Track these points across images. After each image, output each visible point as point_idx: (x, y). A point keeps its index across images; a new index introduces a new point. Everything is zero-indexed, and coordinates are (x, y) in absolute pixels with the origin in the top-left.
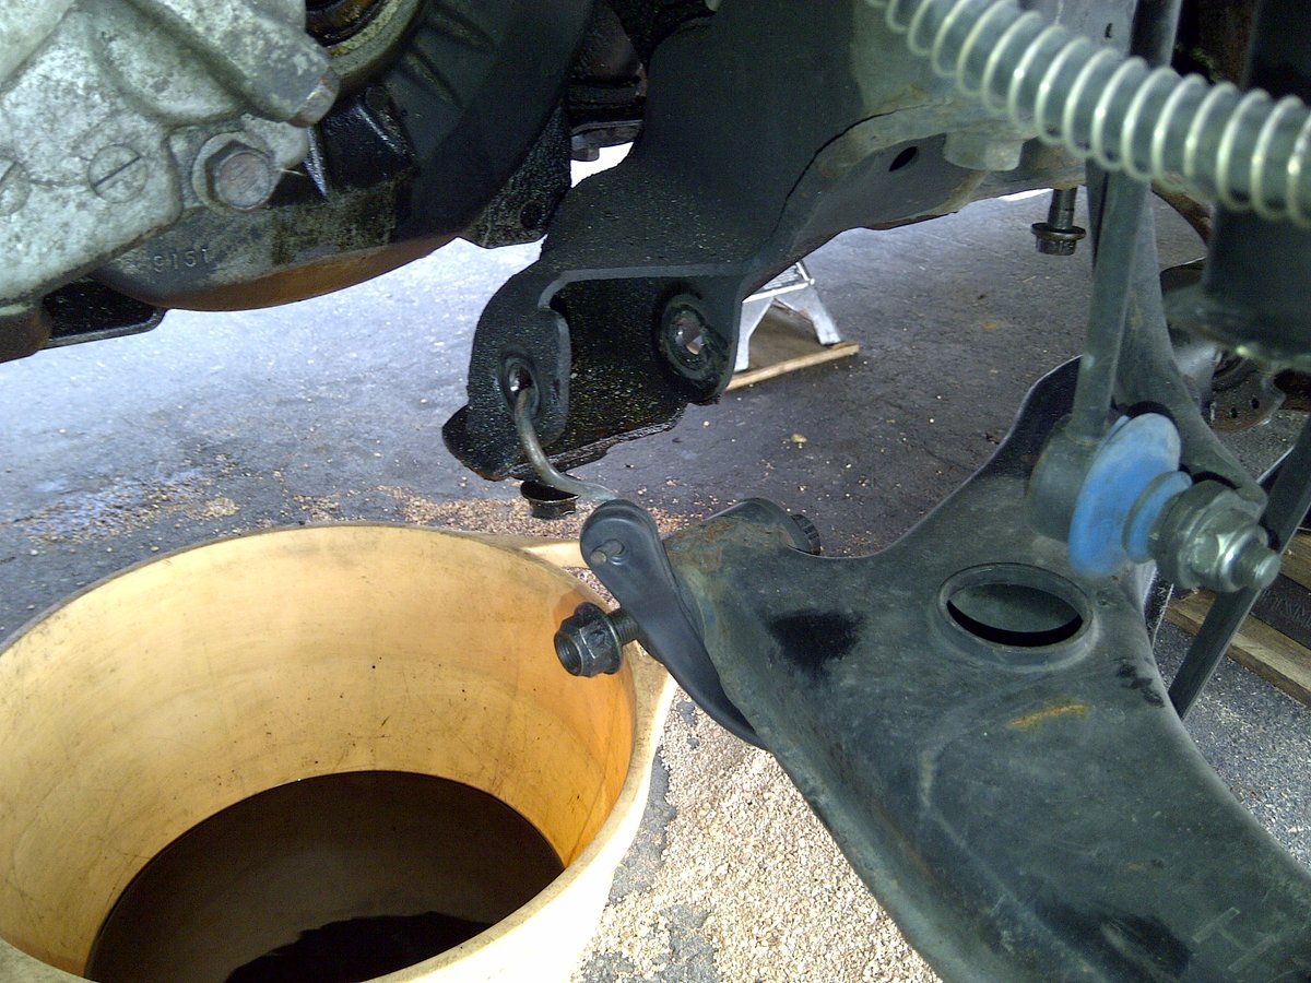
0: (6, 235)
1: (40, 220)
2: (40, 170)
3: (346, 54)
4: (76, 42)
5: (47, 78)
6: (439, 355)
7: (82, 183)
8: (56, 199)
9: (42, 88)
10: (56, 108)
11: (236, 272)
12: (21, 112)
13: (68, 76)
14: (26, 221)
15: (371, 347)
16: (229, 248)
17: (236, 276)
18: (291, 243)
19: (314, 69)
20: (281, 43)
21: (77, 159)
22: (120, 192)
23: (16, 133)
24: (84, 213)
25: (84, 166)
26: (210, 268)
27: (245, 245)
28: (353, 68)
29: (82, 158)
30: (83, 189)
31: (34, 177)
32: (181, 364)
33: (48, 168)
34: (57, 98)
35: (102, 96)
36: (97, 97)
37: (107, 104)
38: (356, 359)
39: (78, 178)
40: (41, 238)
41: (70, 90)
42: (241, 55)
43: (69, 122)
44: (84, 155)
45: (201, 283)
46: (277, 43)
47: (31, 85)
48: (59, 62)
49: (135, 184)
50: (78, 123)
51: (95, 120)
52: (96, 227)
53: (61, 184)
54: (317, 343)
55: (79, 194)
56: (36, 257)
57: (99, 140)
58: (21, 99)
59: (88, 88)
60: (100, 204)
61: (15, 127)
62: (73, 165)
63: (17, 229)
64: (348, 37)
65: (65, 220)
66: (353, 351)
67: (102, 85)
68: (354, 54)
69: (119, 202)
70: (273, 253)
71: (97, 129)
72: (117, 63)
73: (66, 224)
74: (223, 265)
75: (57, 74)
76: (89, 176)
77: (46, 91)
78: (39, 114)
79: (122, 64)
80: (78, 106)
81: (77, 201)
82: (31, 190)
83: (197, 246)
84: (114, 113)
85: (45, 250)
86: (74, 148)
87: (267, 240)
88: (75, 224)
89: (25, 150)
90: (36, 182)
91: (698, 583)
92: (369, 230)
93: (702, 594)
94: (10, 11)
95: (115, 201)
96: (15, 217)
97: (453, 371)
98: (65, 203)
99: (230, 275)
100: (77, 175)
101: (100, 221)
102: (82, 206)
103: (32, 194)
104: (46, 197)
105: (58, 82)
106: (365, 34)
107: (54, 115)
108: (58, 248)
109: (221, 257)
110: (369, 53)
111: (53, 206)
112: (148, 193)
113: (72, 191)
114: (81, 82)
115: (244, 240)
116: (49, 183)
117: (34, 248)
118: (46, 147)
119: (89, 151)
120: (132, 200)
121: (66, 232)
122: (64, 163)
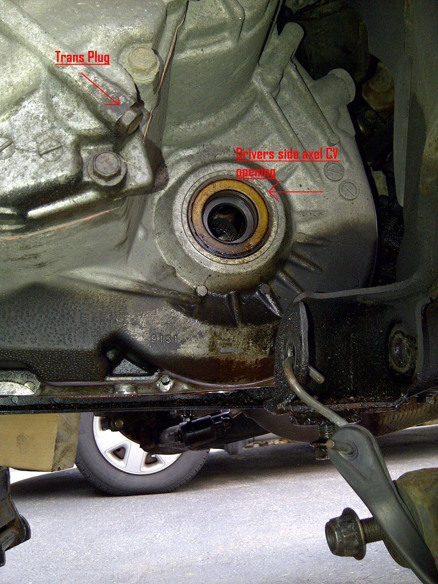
0: (2, 168)
1: (16, 163)
2: (19, 145)
3: (247, 263)
4: (42, 101)
5: (28, 112)
6: (396, 574)
7: (35, 152)
8: (24, 156)
9: (26, 116)
10: (30, 123)
11: (190, 350)
12: (17, 123)
13: (37, 113)
14: (10, 163)
15: (362, 570)
16: (188, 338)
17: (190, 352)
18: (219, 343)
19: (128, 102)
20: (114, 91)
21: (35, 143)
22: (50, 157)
23: (13, 130)
24: (34, 164)
25: (37, 146)
26: (177, 346)
27: (196, 339)
28: (250, 269)
29: (37, 143)
30: (36, 154)
31: (17, 147)
32: (270, 573)
33: (23, 145)
34: (31, 120)
35: (49, 121)
36: (47, 121)
37: (50, 124)
38: (353, 574)
39: (34, 150)
40: (15, 171)
41: (37, 117)
42: (96, 94)
43: (34, 129)
44: (38, 141)
45: (173, 352)
46: (112, 91)
47: (22, 114)
48: (34, 107)
49: (57, 155)
50: (38, 129)
51: (45, 129)
52: (39, 170)
53: (27, 151)
54: (336, 567)
55: (34, 156)
56: (12, 178)
57: (46, 137)
58: (17, 119)
59: (44, 118)
60: (42, 161)
61: (13, 128)
62: (33, 145)
63: (6, 166)
64: (248, 256)
65: (26, 165)
66: (352, 571)
67: (49, 117)
68: (250, 263)
69: (49, 161)
70: (209, 346)
71: (45, 133)
72: (54, 106)
73: (26, 167)
74: (184, 346)
75: (33, 112)
76: (38, 149)
77: (27, 117)
78: (23, 125)
79: (56, 106)
80: (39, 123)
81: (32, 159)
82: (15, 152)
83: (172, 335)
84: (53, 127)
85: (16, 175)
86: (34, 139)
87: (207, 339)
88: (30, 168)
89: (16, 137)
90: (17, 149)
91: (416, 496)
92: (259, 345)
93: (419, 503)
94: (11, 75)
95: (48, 161)
96: (6, 160)
97: (402, 581)
98: (27, 159)
99: (187, 351)
100: (34, 148)
101: (40, 168)
102: (34, 160)
103: (15, 153)
104: (20, 155)
105: (33, 114)
106: (255, 255)
107: (29, 126)
108: (21, 176)
109: (183, 342)
110: (258, 263)
111: (22, 159)
112: (62, 159)
113: (31, 154)
114: (41, 115)
115: (194, 336)
116: (23, 150)
117: (12, 174)
118: (24, 137)
119: (40, 140)
120: (55, 161)
121: (26, 170)
122: (29, 144)
